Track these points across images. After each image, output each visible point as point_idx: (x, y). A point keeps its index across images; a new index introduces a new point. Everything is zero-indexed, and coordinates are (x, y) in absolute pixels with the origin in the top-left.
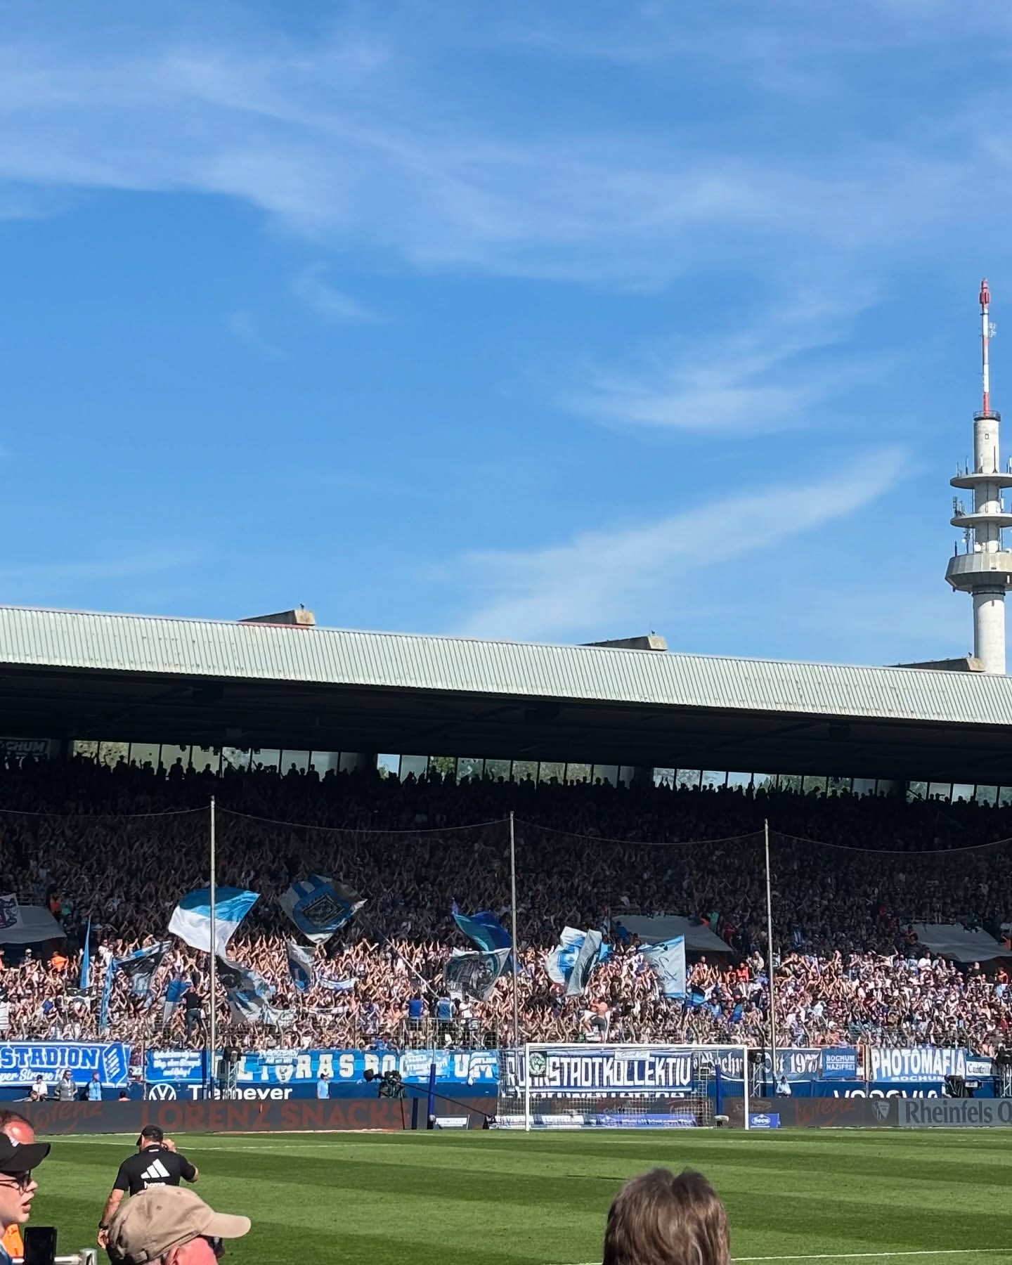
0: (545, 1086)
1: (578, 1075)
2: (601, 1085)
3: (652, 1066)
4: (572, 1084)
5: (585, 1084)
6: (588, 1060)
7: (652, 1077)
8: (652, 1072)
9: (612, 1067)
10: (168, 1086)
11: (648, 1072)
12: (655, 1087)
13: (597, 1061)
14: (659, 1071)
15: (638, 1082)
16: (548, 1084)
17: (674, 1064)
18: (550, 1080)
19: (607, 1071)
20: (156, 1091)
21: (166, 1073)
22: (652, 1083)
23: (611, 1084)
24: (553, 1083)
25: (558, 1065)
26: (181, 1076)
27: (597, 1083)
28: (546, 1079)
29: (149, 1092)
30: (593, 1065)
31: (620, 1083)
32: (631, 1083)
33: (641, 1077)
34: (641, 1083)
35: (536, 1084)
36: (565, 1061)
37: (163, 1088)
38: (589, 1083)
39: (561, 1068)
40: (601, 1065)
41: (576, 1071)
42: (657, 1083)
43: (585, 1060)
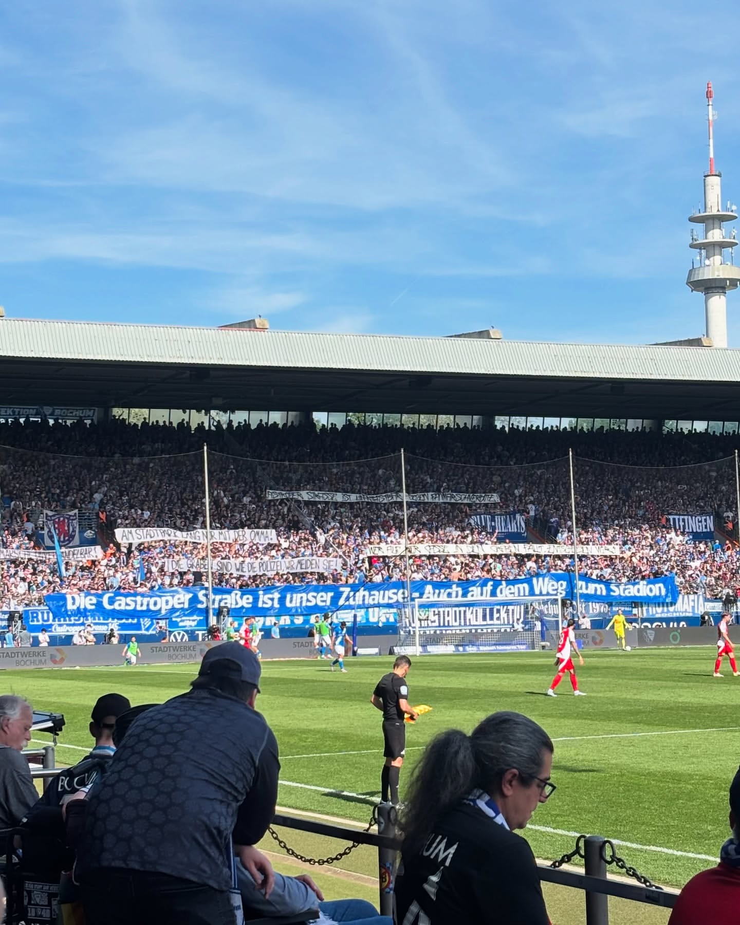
0: (428, 627)
1: (450, 618)
2: (465, 625)
3: (498, 611)
4: (446, 624)
5: (455, 624)
6: (457, 609)
7: (498, 619)
8: (498, 615)
9: (472, 613)
10: (182, 633)
11: (496, 615)
12: (501, 625)
13: (463, 609)
14: (503, 614)
15: (489, 622)
16: (430, 625)
17: (513, 610)
18: (432, 622)
19: (469, 615)
20: (175, 636)
21: (181, 624)
22: (498, 622)
23: (472, 624)
24: (434, 624)
25: (436, 612)
26: (191, 626)
27: (463, 623)
28: (429, 622)
29: (170, 636)
30: (460, 612)
31: (477, 623)
32: (485, 623)
33: (492, 619)
34: (491, 622)
35: (423, 625)
36: (441, 610)
37: (179, 634)
38: (457, 624)
39: (439, 614)
40: (465, 612)
41: (448, 615)
42: (502, 623)
43: (454, 609)
